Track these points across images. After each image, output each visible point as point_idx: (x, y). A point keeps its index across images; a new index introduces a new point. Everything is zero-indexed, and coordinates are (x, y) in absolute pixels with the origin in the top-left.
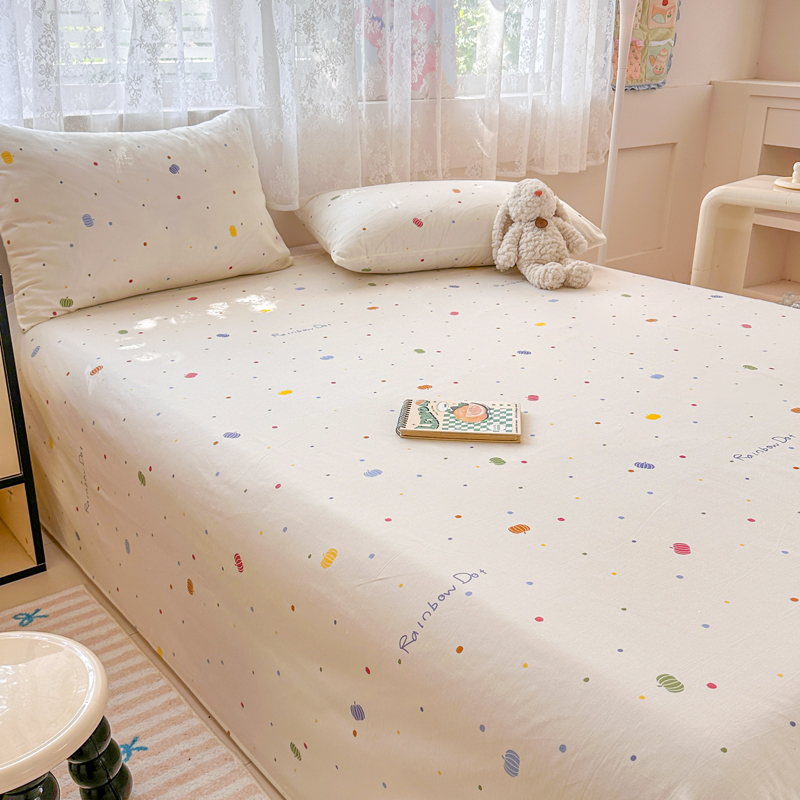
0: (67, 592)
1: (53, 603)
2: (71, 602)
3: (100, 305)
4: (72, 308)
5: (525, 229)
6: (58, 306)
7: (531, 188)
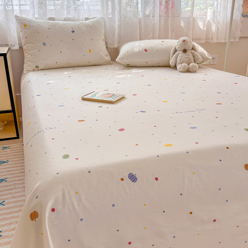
5: (180, 53)
6: (35, 68)
7: (182, 39)
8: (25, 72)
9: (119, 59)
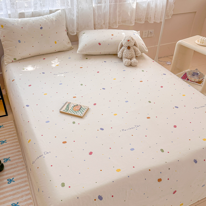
1: (6, 124)
2: (9, 125)
3: (23, 59)
4: (16, 60)
5: (125, 49)
6: (13, 60)
7: (127, 39)
8: (6, 64)
9: (79, 52)
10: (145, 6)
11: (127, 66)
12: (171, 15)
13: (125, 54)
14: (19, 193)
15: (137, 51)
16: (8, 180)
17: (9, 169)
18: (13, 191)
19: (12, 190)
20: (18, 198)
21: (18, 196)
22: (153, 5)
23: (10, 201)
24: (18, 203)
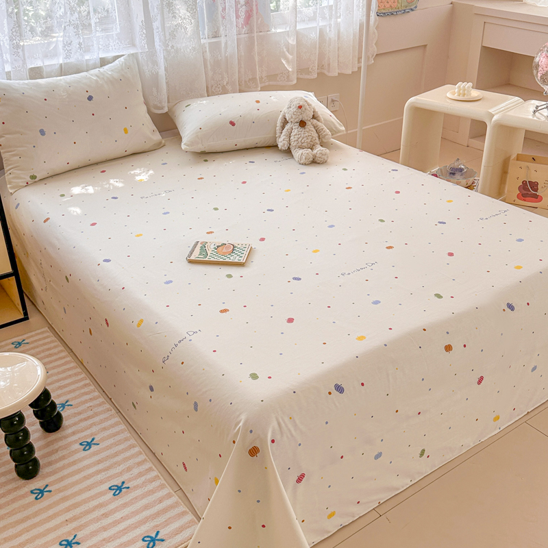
0: (39, 331)
1: (32, 336)
2: (41, 336)
3: (52, 176)
4: (36, 180)
5: (294, 127)
6: (28, 179)
7: (296, 103)
8: (11, 191)
9: (187, 146)
10: (314, 36)
11: (305, 164)
12: (373, 56)
13: (296, 139)
14: (118, 464)
15: (322, 129)
16: (81, 444)
17: (75, 424)
18: (102, 462)
19: (99, 462)
20: (121, 474)
21: (120, 470)
22: (332, 35)
23: (101, 482)
24: (123, 483)
